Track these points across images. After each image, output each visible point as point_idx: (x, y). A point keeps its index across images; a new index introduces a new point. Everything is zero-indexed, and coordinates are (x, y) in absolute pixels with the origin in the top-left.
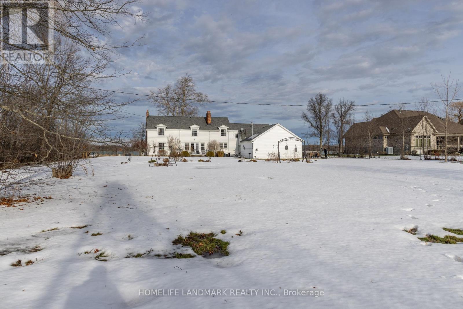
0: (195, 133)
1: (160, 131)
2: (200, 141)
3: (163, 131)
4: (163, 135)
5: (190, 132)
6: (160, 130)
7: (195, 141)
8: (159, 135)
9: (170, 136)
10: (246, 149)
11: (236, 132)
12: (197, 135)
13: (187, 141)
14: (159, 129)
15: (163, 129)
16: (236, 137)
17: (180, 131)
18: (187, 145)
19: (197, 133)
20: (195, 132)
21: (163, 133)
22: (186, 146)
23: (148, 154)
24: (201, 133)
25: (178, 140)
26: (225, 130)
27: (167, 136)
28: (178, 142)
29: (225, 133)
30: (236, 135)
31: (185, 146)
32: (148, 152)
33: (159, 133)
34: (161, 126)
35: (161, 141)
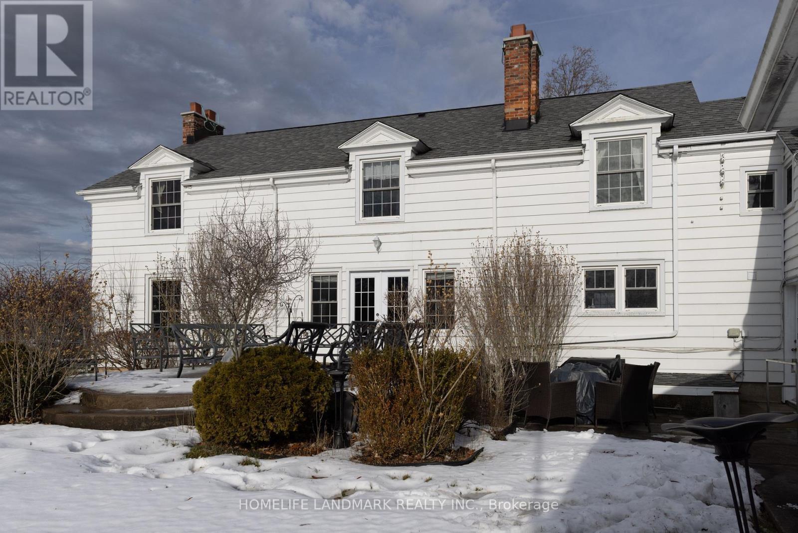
1: (161, 199)
2: (417, 255)
4: (179, 223)
6: (158, 192)
7: (382, 256)
8: (156, 226)
11: (752, 156)
12: (396, 211)
13: (327, 259)
14: (150, 184)
15: (176, 184)
16: (754, 204)
17: (274, 187)
18: (325, 294)
19: (396, 194)
20: (385, 181)
21: (179, 210)
22: (315, 296)
24: (423, 188)
29: (633, 168)
31: (308, 304)
33: (155, 214)
34: (161, 162)
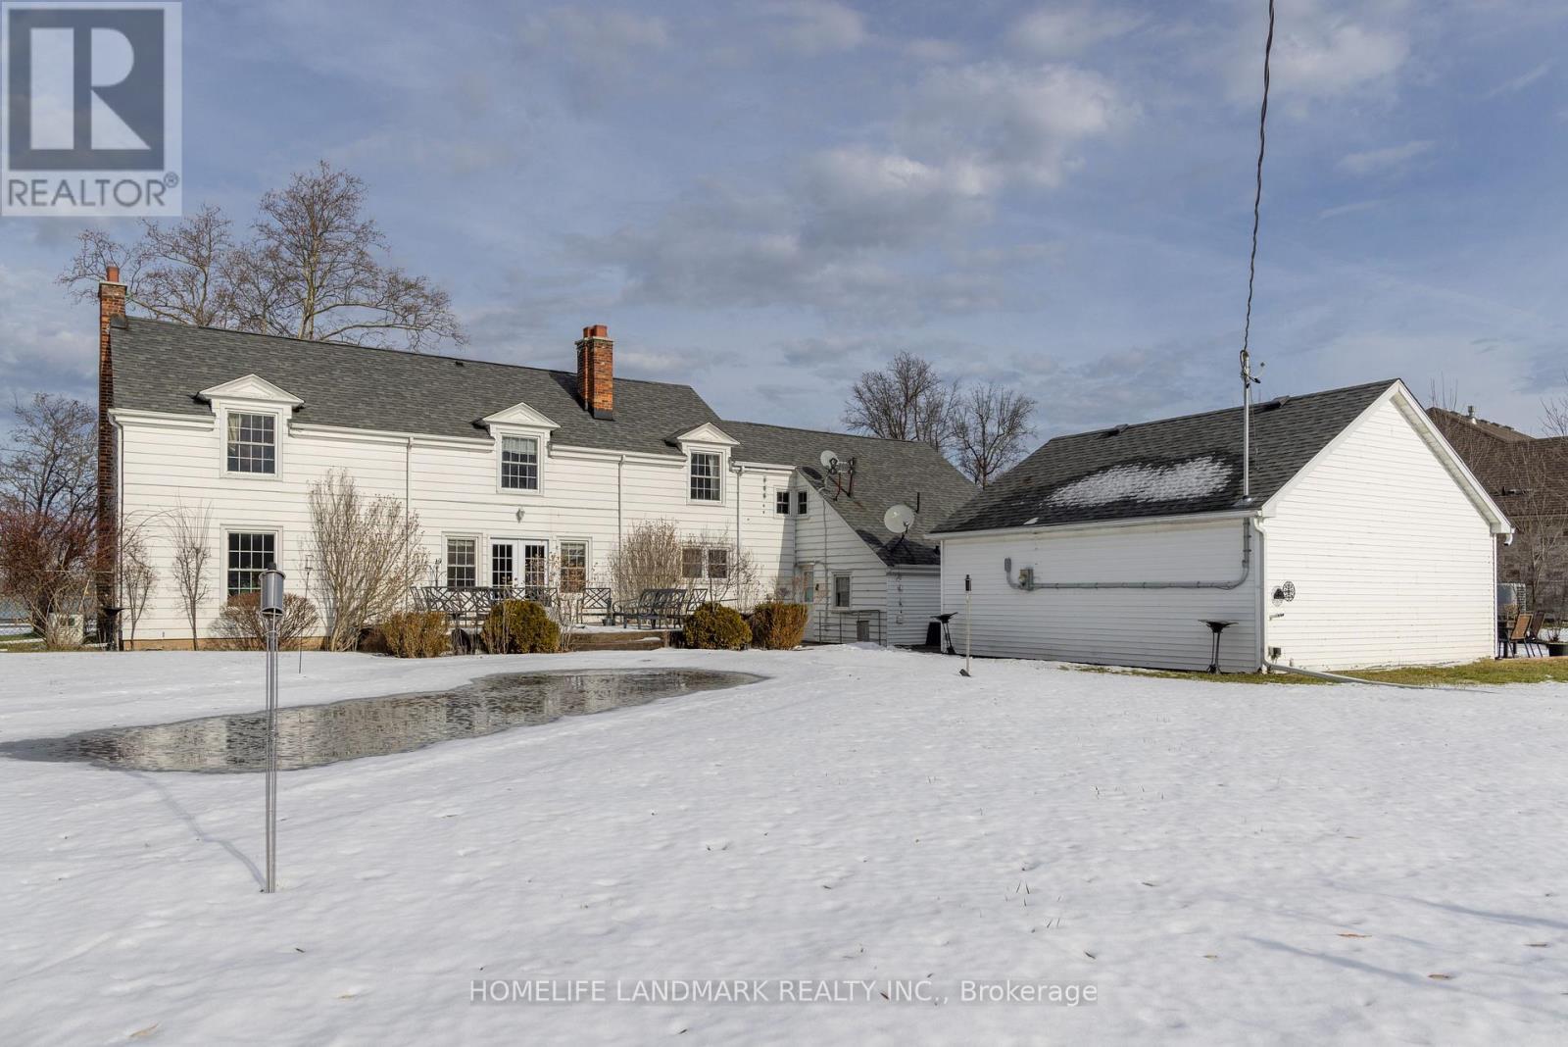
0: (520, 472)
1: (245, 435)
2: (554, 527)
3: (270, 437)
4: (270, 468)
5: (481, 463)
6: (238, 427)
7: (522, 526)
8: (232, 465)
9: (336, 481)
10: (1042, 586)
11: (780, 479)
12: (534, 485)
13: (464, 524)
14: (232, 416)
15: (270, 422)
16: (779, 511)
17: (409, 446)
18: (461, 557)
19: (534, 470)
20: (524, 458)
21: (270, 452)
22: (451, 559)
23: (126, 626)
24: (559, 469)
25: (393, 516)
26: (717, 458)
27: (312, 480)
28: (397, 531)
29: (712, 477)
30: (779, 495)
31: (444, 567)
32: (126, 613)
33: (230, 453)
34: (251, 394)
35: (252, 522)
